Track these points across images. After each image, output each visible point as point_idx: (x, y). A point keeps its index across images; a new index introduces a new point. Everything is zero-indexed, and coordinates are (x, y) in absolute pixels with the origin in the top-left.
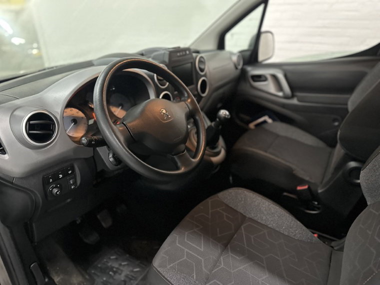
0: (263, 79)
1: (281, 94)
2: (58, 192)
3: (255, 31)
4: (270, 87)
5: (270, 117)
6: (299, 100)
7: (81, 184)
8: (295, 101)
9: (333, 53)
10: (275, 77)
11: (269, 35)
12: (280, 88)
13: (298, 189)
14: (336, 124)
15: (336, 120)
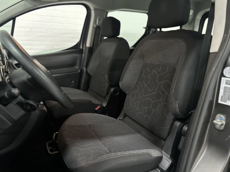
13: (96, 109)
14: (73, 82)
15: (72, 80)
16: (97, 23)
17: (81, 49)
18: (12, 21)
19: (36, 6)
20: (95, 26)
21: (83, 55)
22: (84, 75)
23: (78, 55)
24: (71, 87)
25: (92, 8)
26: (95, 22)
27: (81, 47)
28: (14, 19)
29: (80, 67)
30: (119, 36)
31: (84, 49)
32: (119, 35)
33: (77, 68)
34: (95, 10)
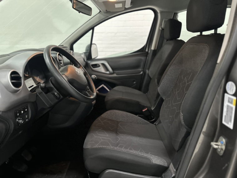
0: (98, 66)
1: (108, 72)
2: (22, 121)
3: (89, 43)
4: (102, 69)
5: (105, 85)
6: (117, 75)
7: (31, 117)
8: (115, 75)
9: (126, 52)
10: (103, 65)
11: (94, 45)
12: (107, 69)
13: (143, 111)
14: (135, 83)
15: (134, 81)
16: (163, 26)
17: (146, 52)
18: (91, 31)
19: (108, 17)
20: (160, 29)
21: (147, 58)
22: (146, 77)
23: (143, 58)
24: (132, 88)
25: (158, 12)
26: (161, 24)
27: (147, 50)
28: (92, 28)
29: (144, 69)
30: (179, 39)
31: (149, 52)
32: (179, 37)
33: (141, 70)
34: (161, 12)
